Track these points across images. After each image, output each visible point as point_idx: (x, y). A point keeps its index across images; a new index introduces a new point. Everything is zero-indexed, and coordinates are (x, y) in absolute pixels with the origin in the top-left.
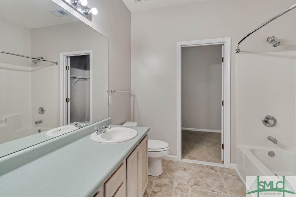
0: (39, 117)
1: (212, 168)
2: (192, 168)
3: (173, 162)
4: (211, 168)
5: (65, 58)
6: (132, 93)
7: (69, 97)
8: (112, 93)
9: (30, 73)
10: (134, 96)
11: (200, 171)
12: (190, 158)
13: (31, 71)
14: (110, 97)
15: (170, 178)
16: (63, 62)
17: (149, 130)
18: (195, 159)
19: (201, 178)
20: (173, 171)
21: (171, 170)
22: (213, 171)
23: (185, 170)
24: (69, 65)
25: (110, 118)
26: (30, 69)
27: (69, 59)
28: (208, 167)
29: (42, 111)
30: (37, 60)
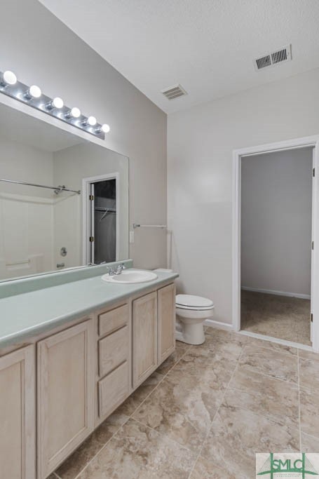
0: (62, 260)
1: (288, 349)
2: (254, 343)
3: (225, 332)
4: (285, 349)
5: (88, 185)
6: (168, 229)
7: (93, 236)
8: (134, 228)
9: (52, 206)
10: (171, 233)
11: (264, 350)
12: (256, 331)
13: (53, 204)
14: (132, 233)
15: (213, 350)
16: (87, 191)
17: (178, 276)
18: (264, 333)
19: (261, 358)
20: (221, 343)
21: (217, 341)
22: (288, 353)
23: (240, 344)
24: (93, 194)
25: (130, 260)
26: (52, 201)
27: (93, 185)
28: (280, 346)
29: (64, 252)
30: (59, 190)
